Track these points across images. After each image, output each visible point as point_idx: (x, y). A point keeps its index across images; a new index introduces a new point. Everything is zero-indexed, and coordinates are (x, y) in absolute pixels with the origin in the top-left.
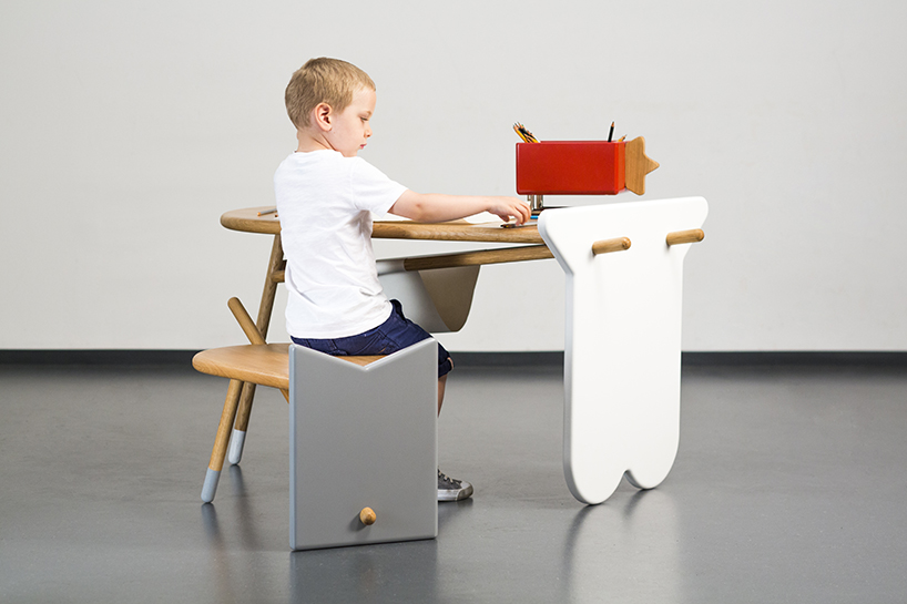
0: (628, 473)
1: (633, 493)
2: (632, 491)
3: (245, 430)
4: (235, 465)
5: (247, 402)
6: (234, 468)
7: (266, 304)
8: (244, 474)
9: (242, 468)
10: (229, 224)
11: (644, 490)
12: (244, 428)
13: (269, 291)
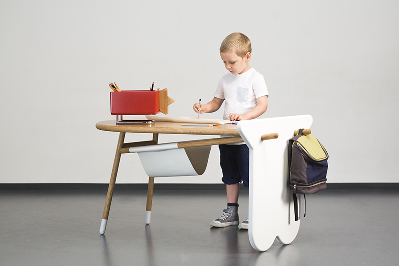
0: (277, 237)
1: (280, 247)
2: (279, 246)
3: (107, 219)
4: (103, 234)
5: (107, 207)
6: (102, 236)
7: (116, 162)
8: (106, 238)
9: (106, 236)
10: (100, 128)
11: (285, 245)
12: (107, 218)
13: (118, 157)
